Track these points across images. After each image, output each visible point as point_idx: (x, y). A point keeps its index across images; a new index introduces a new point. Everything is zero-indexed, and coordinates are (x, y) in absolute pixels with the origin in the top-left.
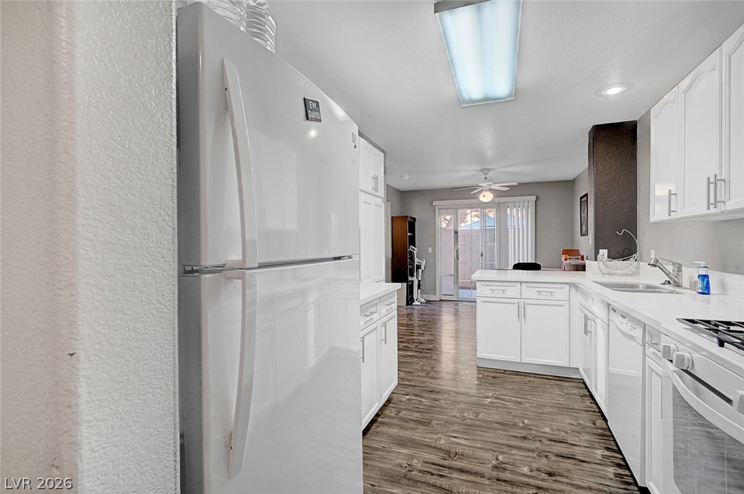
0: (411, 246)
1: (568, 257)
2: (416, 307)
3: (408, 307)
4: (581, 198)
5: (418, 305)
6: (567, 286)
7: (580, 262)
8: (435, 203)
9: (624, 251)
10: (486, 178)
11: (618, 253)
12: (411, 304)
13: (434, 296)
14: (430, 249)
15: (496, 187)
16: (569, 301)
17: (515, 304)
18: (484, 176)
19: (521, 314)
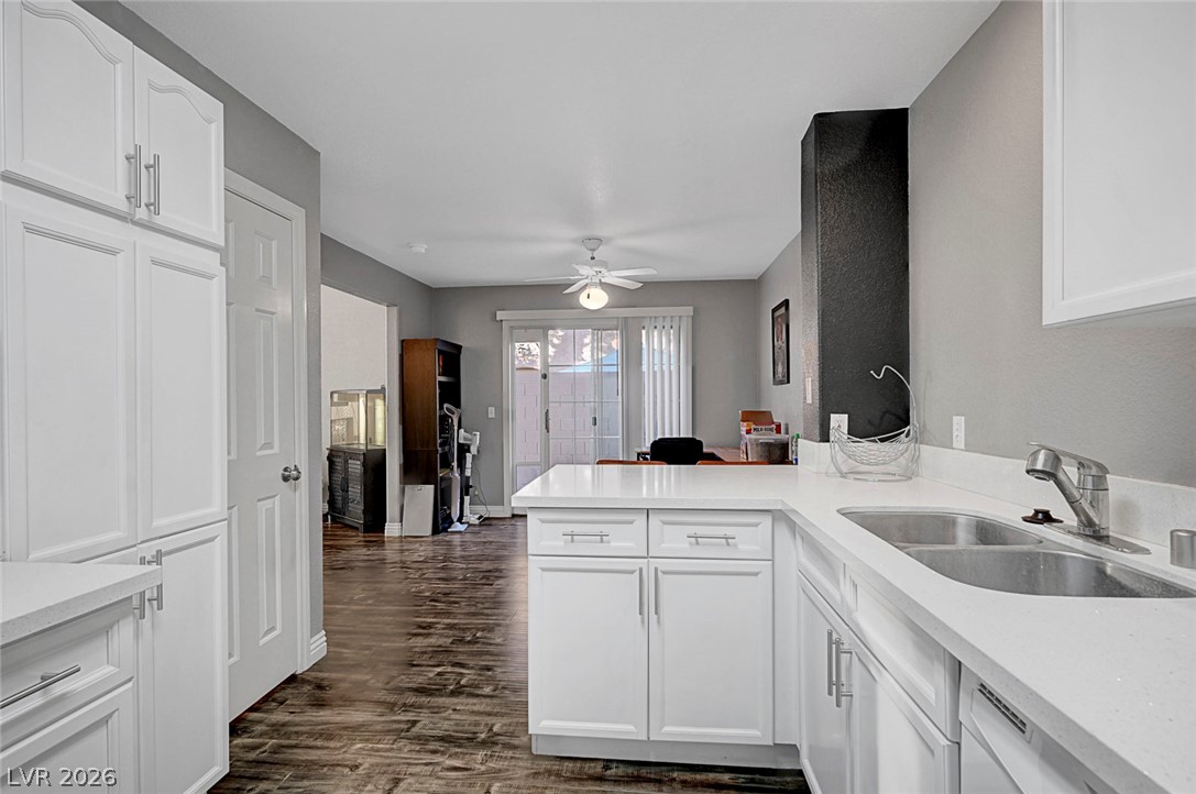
0: (445, 405)
1: (753, 426)
2: (458, 536)
3: (436, 538)
4: (774, 311)
5: (460, 532)
6: (767, 521)
7: (772, 437)
8: (500, 315)
9: (882, 418)
10: (593, 258)
11: (870, 422)
12: (445, 530)
13: (500, 508)
14: (492, 410)
15: (613, 278)
16: (773, 560)
17: (632, 572)
18: (589, 254)
19: (649, 604)
